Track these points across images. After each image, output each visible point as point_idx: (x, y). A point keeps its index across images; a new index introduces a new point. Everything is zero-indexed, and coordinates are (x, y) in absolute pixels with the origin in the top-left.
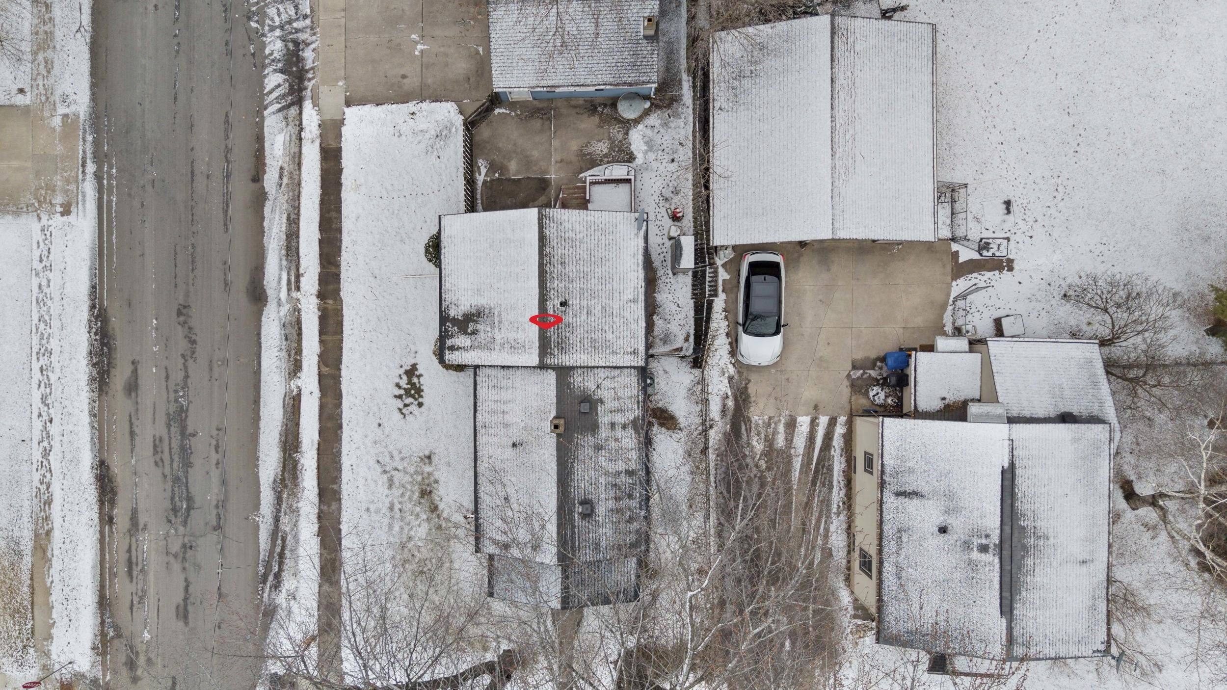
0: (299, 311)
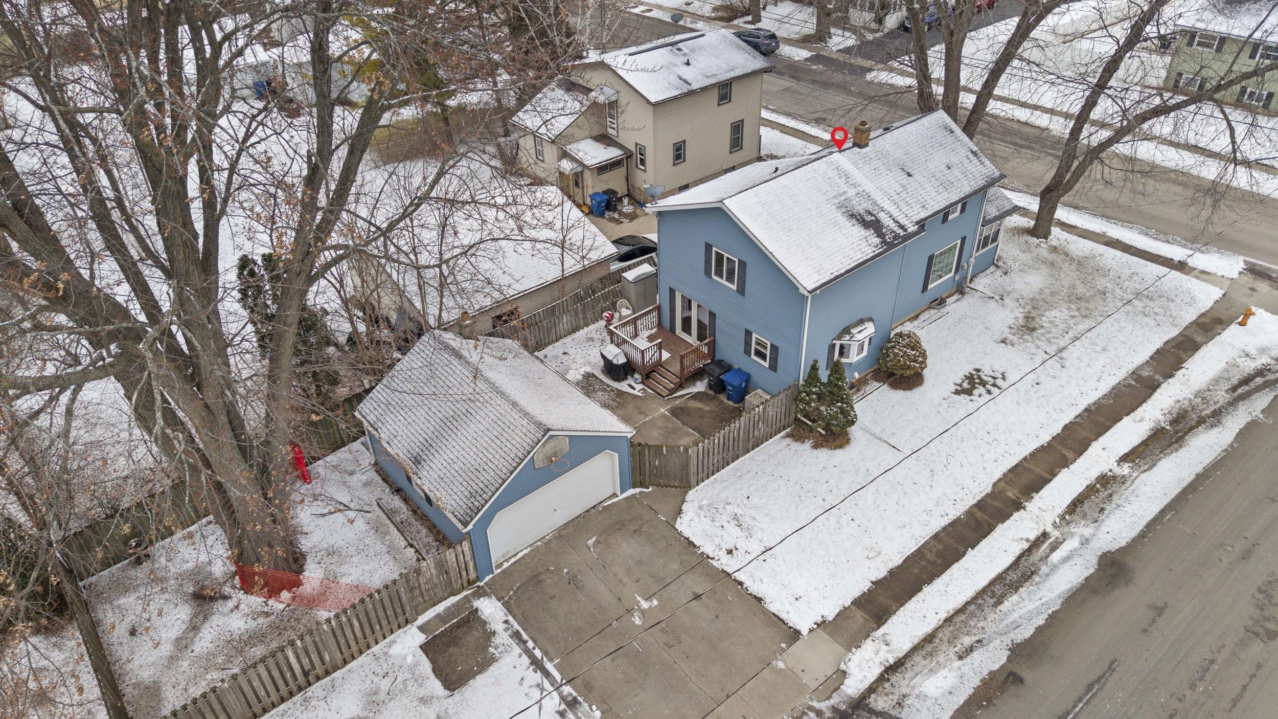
0: (1062, 517)
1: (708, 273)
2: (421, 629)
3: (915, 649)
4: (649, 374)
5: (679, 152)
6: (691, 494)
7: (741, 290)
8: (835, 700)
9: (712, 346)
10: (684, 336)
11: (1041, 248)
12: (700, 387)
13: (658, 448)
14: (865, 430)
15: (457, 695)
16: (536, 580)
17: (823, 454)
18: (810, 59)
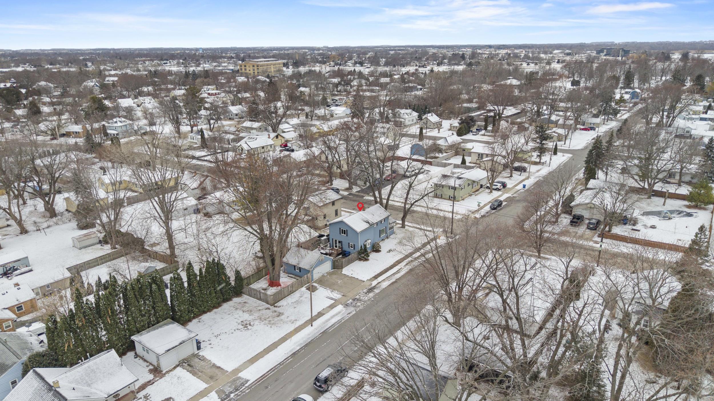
1: (340, 234)
2: (305, 287)
3: (382, 281)
4: (331, 254)
5: (325, 217)
6: (344, 269)
7: (347, 235)
8: (371, 286)
9: (342, 248)
10: (336, 248)
11: (404, 230)
12: (341, 256)
14: (371, 258)
15: (314, 292)
16: (321, 281)
17: (365, 262)
18: (349, 194)
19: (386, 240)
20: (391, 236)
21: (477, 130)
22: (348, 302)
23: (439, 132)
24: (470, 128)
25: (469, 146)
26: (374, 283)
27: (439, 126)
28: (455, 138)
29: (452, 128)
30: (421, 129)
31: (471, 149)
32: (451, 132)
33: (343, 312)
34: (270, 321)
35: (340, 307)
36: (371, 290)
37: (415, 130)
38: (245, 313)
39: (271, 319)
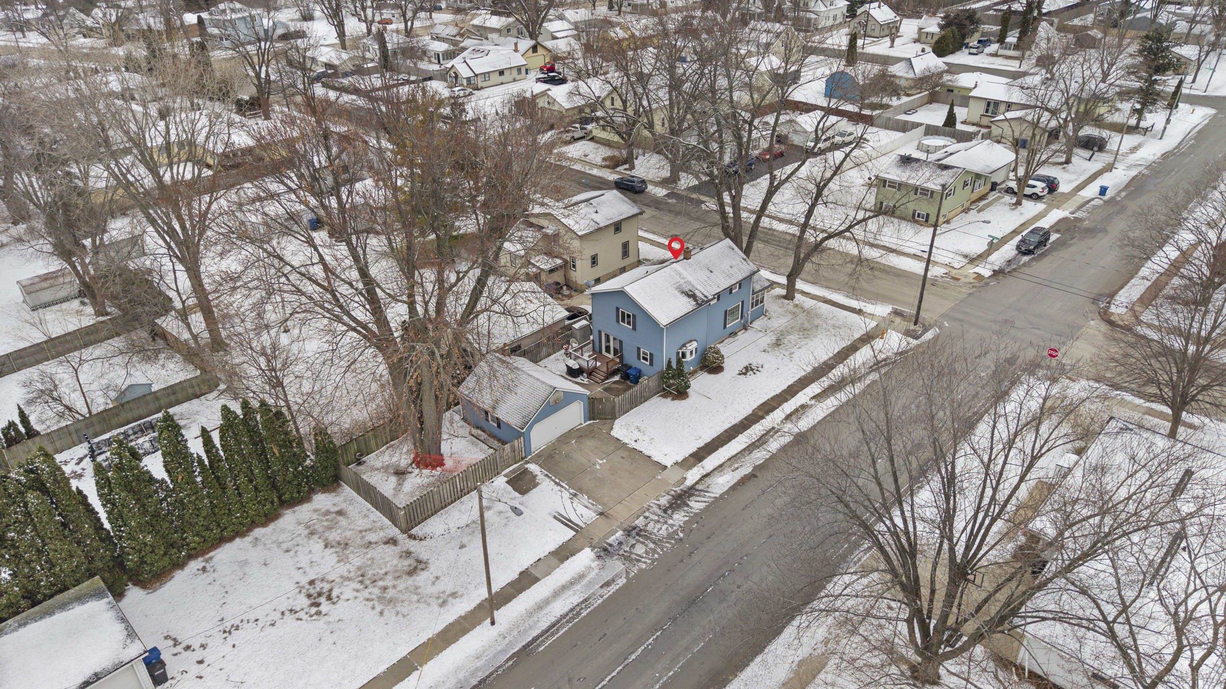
0: (782, 421)
1: (618, 321)
2: (505, 476)
3: (715, 469)
4: (591, 373)
5: (594, 261)
6: (617, 421)
7: (634, 328)
8: (682, 487)
9: (621, 358)
10: (607, 355)
11: (790, 304)
12: (617, 378)
13: (601, 400)
14: (695, 391)
15: (526, 496)
16: (551, 456)
17: (676, 402)
18: (668, 195)
19: (742, 336)
20: (757, 324)
21: (979, 42)
22: (611, 540)
23: (892, 46)
24: (964, 37)
25: (965, 80)
26: (693, 476)
27: (894, 31)
28: (930, 62)
29: (924, 36)
30: (853, 38)
31: (970, 90)
32: (919, 47)
33: (593, 574)
34: (385, 588)
35: (585, 558)
36: (680, 500)
37: (839, 40)
38: (329, 551)
39: (388, 582)
